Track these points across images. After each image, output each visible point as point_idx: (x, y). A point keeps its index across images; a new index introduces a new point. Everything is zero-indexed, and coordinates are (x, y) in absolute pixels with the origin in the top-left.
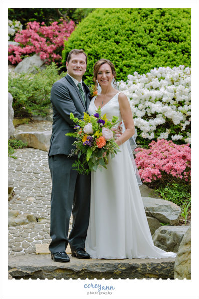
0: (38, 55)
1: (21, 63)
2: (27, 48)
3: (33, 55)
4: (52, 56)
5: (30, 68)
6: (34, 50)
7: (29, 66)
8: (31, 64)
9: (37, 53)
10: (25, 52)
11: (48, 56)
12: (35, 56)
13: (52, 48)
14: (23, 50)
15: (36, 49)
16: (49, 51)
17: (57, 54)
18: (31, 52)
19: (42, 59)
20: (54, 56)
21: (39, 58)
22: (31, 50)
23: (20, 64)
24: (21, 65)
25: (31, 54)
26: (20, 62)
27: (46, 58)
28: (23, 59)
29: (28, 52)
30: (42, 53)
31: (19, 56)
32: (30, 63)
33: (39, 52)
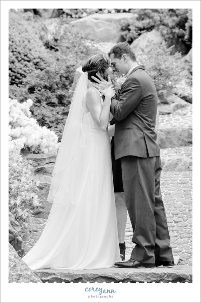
0: (158, 30)
1: (137, 40)
2: (144, 21)
3: (152, 30)
4: (174, 30)
5: (147, 46)
6: (152, 24)
7: (146, 43)
8: (148, 42)
9: (156, 28)
10: (142, 27)
11: (169, 31)
12: (154, 31)
13: (174, 20)
14: (140, 24)
15: (155, 22)
16: (170, 25)
17: (180, 28)
18: (149, 26)
19: (163, 35)
20: (177, 30)
21: (159, 33)
22: (149, 24)
23: (135, 42)
24: (137, 43)
25: (149, 29)
26: (135, 39)
27: (167, 34)
28: (139, 35)
29: (146, 27)
30: (161, 27)
31: (134, 33)
32: (147, 40)
33: (158, 26)
